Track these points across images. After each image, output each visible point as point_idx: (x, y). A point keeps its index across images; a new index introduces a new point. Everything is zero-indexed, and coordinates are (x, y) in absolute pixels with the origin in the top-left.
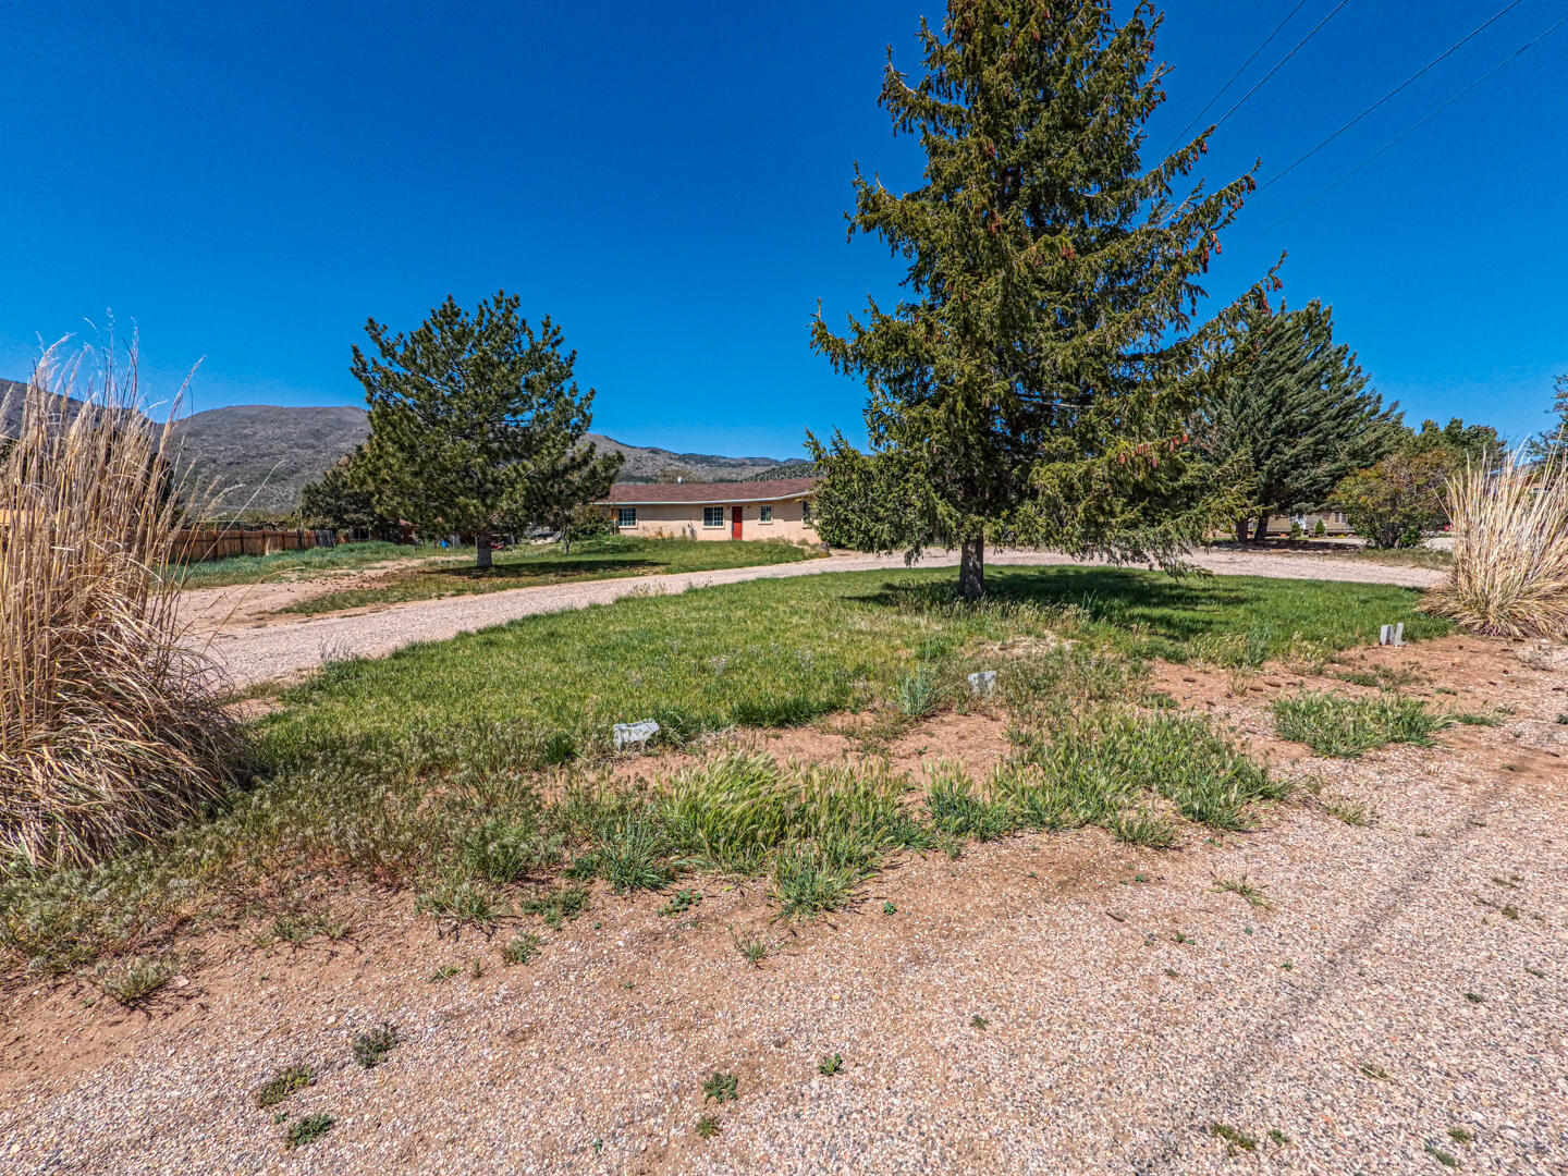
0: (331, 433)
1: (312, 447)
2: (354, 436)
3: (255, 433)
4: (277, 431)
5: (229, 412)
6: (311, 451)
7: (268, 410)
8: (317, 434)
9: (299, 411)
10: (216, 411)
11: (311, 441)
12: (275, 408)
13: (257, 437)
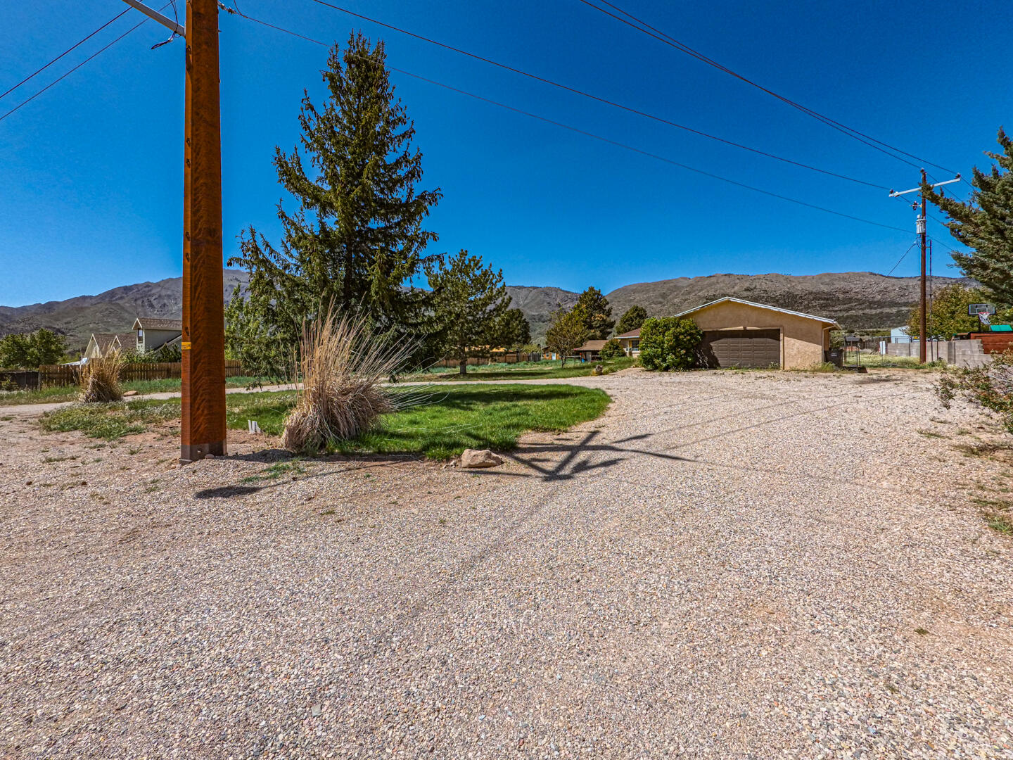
0: (671, 294)
1: (661, 303)
2: (682, 295)
3: (635, 298)
4: (645, 296)
5: (625, 289)
6: (659, 305)
7: (641, 285)
8: (664, 296)
9: (656, 284)
10: (619, 289)
11: (661, 300)
12: (644, 284)
13: (636, 300)
